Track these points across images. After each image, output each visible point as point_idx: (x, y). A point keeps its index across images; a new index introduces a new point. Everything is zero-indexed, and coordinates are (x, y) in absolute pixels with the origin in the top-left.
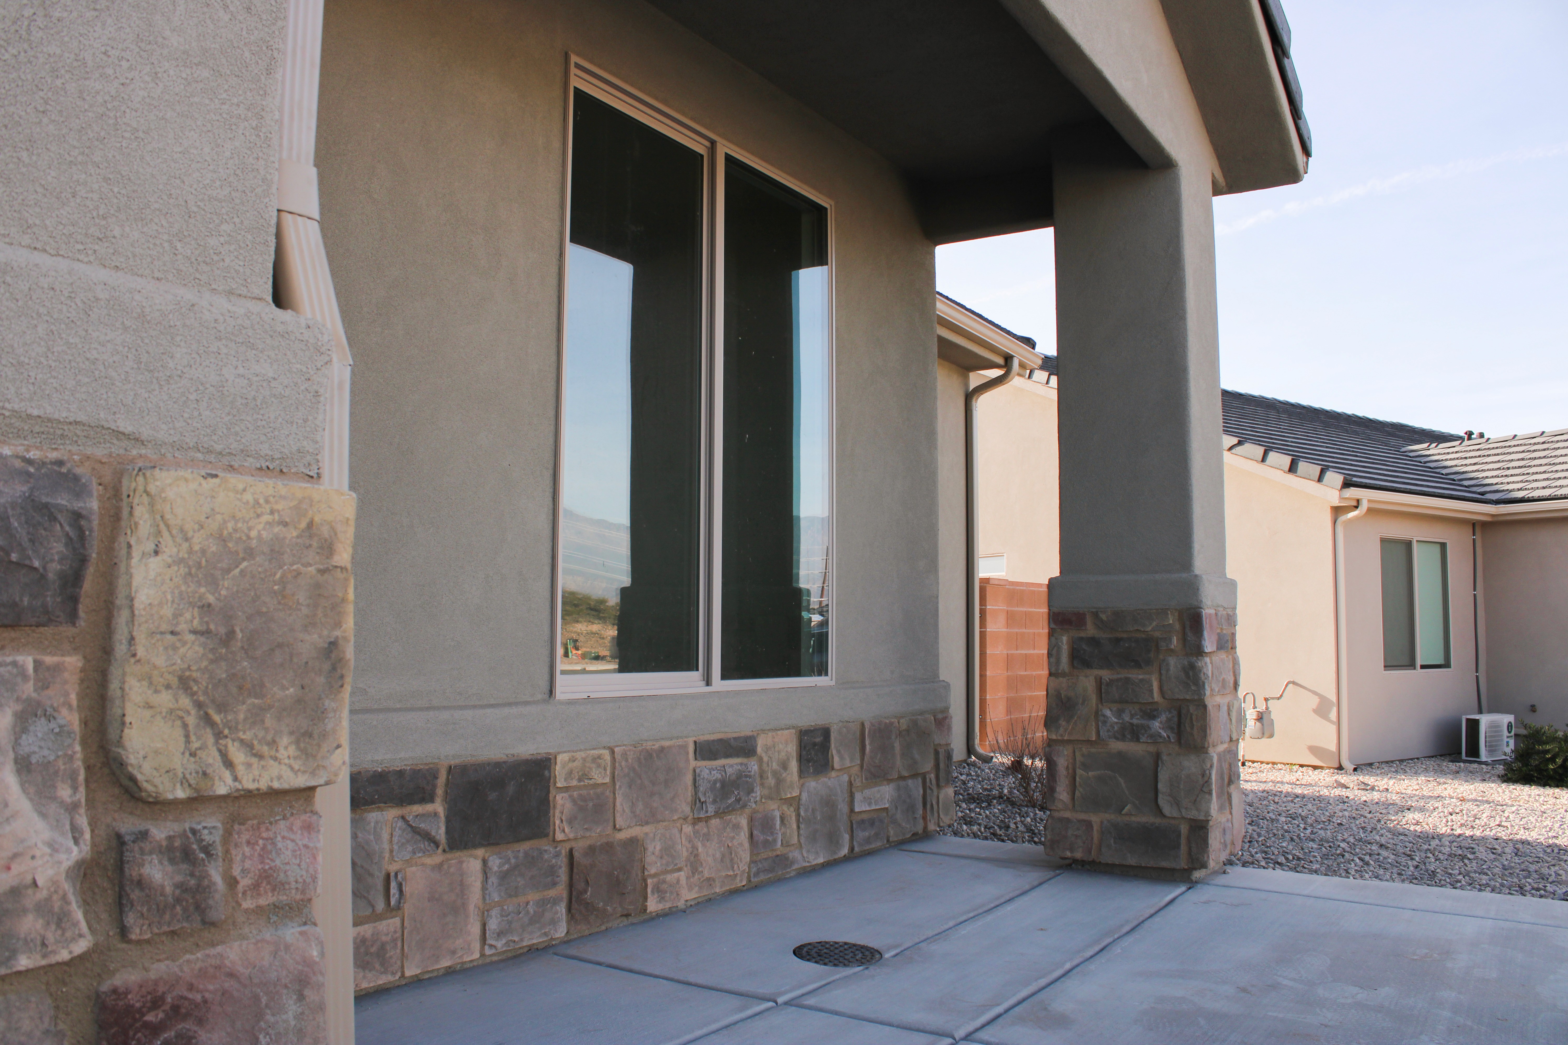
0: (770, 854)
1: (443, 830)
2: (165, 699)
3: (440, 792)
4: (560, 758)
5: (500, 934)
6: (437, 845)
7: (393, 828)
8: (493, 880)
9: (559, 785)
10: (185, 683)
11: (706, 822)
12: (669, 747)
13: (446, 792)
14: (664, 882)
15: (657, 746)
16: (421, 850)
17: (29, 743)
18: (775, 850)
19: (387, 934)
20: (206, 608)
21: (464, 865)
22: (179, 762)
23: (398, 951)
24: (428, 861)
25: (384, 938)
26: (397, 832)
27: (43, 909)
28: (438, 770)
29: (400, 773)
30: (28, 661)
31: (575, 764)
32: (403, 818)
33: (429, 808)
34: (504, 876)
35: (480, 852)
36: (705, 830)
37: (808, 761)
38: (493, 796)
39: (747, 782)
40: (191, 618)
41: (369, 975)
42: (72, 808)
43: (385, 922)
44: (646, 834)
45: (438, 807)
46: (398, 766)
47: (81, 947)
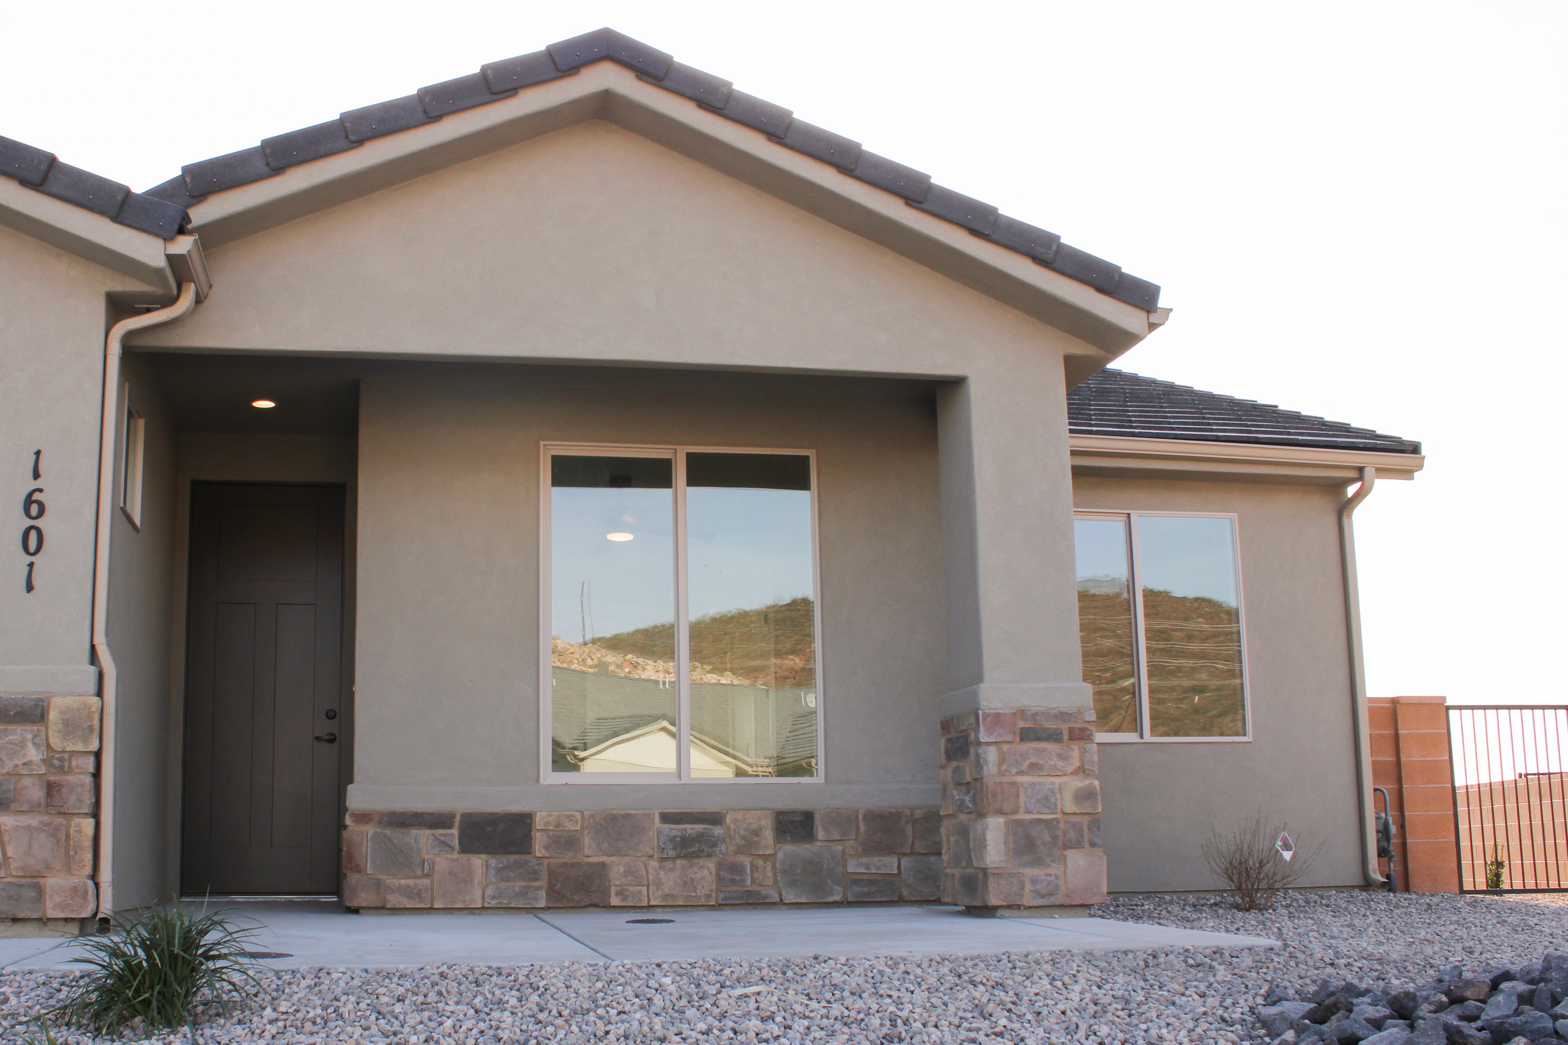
0: (740, 889)
1: (457, 842)
2: (56, 734)
3: (457, 824)
4: (538, 814)
5: (494, 898)
6: (453, 849)
7: (428, 839)
8: (492, 872)
9: (538, 828)
10: (59, 732)
11: (674, 861)
12: (636, 814)
13: (459, 826)
14: (627, 890)
15: (623, 812)
16: (444, 851)
17: (35, 740)
18: (745, 886)
19: (423, 886)
20: (63, 719)
21: (472, 861)
22: (60, 745)
23: (429, 894)
24: (450, 856)
25: (420, 887)
26: (430, 841)
27: (37, 765)
28: (455, 814)
29: (432, 814)
30: (36, 728)
31: (551, 818)
32: (433, 834)
33: (449, 831)
34: (499, 870)
35: (484, 856)
36: (671, 866)
37: (785, 832)
38: (489, 829)
39: (710, 840)
40: (61, 721)
41: (411, 902)
42: (44, 751)
43: (421, 880)
44: (613, 862)
45: (455, 832)
46: (430, 810)
47: (43, 772)
